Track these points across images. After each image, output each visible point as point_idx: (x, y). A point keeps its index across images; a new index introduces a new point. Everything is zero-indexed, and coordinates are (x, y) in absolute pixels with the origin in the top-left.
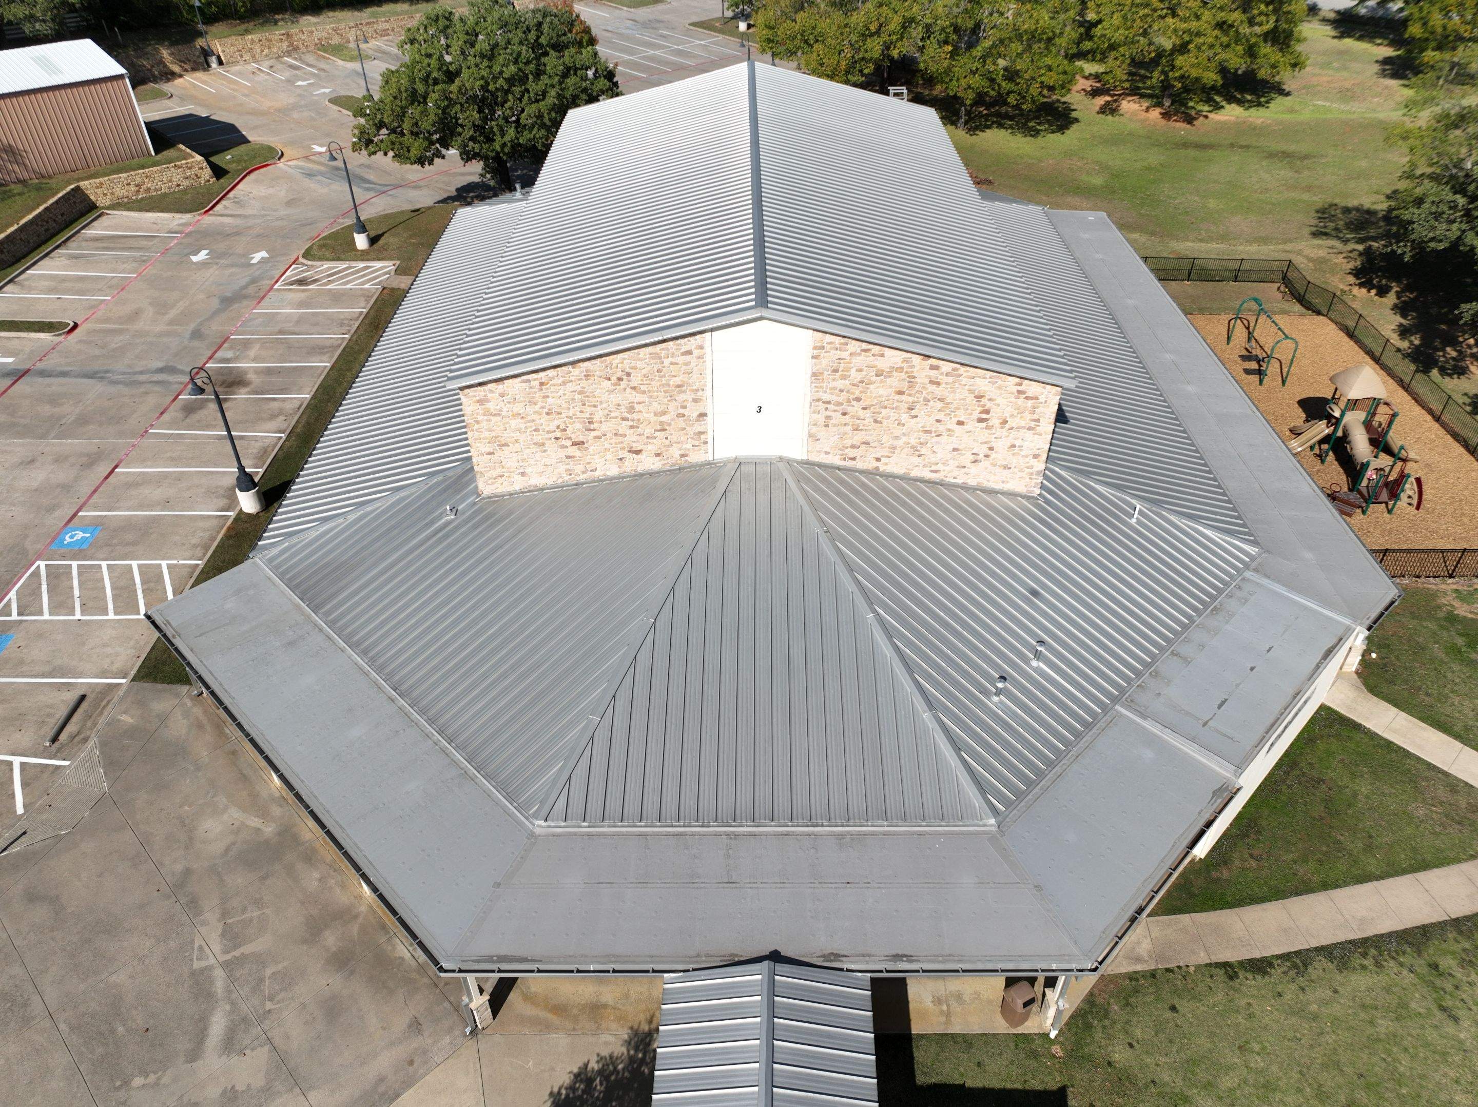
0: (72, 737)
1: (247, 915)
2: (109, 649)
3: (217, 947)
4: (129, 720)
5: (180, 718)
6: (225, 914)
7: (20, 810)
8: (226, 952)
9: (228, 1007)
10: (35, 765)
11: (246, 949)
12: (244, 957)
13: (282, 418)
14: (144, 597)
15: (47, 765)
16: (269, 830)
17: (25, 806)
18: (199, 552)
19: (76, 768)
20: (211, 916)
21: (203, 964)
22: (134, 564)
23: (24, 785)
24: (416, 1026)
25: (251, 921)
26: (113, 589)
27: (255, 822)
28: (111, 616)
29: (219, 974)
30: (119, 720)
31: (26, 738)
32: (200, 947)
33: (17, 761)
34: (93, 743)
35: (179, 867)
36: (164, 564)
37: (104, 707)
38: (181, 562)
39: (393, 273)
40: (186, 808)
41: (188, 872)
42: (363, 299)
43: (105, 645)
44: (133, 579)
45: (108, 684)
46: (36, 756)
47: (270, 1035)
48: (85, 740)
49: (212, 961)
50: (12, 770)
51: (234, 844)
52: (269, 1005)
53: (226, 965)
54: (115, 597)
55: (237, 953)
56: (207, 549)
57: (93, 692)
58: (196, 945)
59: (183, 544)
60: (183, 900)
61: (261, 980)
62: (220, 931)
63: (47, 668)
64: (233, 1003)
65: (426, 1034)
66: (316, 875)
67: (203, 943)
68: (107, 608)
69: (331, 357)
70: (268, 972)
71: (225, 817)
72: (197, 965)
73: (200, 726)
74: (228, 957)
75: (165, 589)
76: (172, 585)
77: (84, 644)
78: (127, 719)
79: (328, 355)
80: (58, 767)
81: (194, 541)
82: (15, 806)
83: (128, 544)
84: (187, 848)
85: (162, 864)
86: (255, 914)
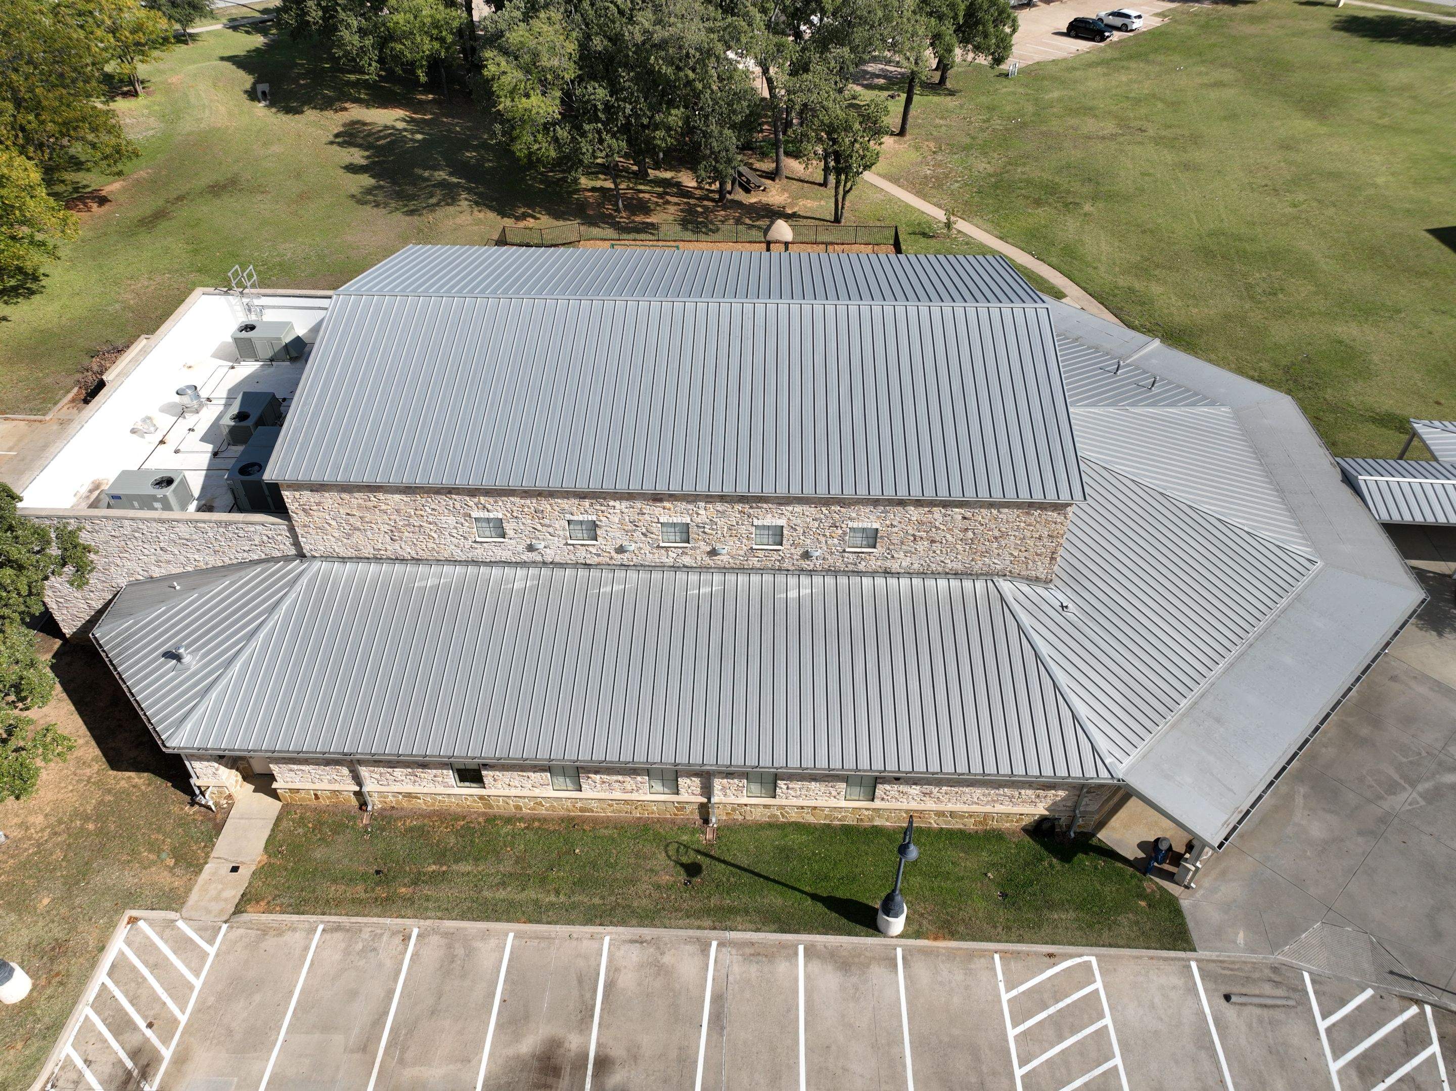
0: (1277, 984)
1: (1373, 783)
2: (1156, 1000)
3: (1404, 795)
4: (1241, 935)
5: (1220, 894)
6: (1380, 797)
7: (1369, 993)
8: (1404, 789)
9: (1437, 776)
10: (1320, 1004)
11: (1396, 777)
12: (1402, 777)
13: (667, 959)
14: (1067, 996)
15: (1315, 992)
16: (1302, 790)
17: (1363, 990)
18: (979, 964)
19: (1309, 962)
20: (1386, 805)
21: (1419, 799)
22: (1012, 1033)
23: (1343, 1003)
24: (1393, 678)
25: (1376, 780)
26: (1061, 1038)
27: (1299, 801)
28: (1108, 1021)
29: (1420, 788)
30: (1245, 945)
31: (1294, 1030)
32: (1410, 804)
33: (1322, 1025)
34: (1279, 957)
35: (1360, 840)
36: (1005, 997)
37: (1232, 970)
38: (1000, 976)
39: (172, 915)
40: (1308, 854)
41: (1360, 833)
42: (270, 942)
43: (1152, 1006)
44: (1040, 1023)
45: (1202, 979)
46: (1311, 1009)
47: (1440, 749)
48: (1275, 970)
49: (1415, 795)
50: (1334, 1025)
51: (1324, 809)
52: (1424, 754)
53: (1413, 784)
54: (1074, 1031)
55: (1402, 782)
56: (971, 955)
57: (1216, 990)
58: (1410, 808)
59: (967, 988)
60: (1383, 827)
61: (1411, 762)
62: (1393, 797)
63: (1203, 1055)
64: (1433, 775)
65: (1395, 673)
66: (1324, 750)
67: (1406, 804)
68: (1096, 1032)
69: (485, 935)
70: (1404, 760)
71: (1304, 822)
72: (1422, 803)
73: (1224, 873)
74: (1407, 786)
75: (1049, 978)
76: (1042, 971)
77: (1156, 1033)
78: (1241, 938)
79: (478, 944)
80: (1313, 982)
81: (959, 976)
82: (1367, 1001)
83: (977, 1058)
84: (1342, 840)
85: (1363, 853)
86: (1369, 778)
